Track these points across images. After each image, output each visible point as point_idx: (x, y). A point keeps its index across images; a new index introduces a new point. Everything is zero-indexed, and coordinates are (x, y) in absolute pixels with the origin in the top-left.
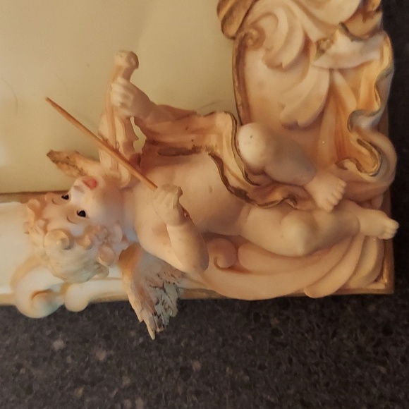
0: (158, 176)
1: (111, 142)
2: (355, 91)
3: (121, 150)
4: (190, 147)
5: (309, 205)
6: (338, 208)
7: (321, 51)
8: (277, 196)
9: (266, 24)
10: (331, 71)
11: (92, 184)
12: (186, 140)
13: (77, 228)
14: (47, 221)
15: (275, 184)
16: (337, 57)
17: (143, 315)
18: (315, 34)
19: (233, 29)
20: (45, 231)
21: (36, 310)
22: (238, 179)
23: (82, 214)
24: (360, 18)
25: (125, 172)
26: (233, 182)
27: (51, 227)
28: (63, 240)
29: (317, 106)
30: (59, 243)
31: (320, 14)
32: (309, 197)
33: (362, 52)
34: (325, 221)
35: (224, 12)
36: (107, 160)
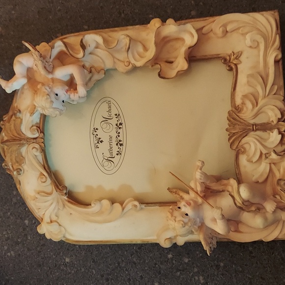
0: (211, 201)
1: (195, 190)
2: (279, 170)
3: (199, 193)
4: (221, 190)
6: (274, 212)
7: (266, 158)
8: (253, 208)
9: (246, 146)
10: (270, 164)
11: (189, 204)
12: (220, 188)
13: (186, 220)
14: (175, 217)
15: (252, 204)
16: (272, 159)
17: (206, 248)
18: (264, 152)
19: (234, 147)
20: (176, 221)
22: (240, 203)
23: (187, 215)
24: (280, 145)
25: (200, 200)
26: (238, 204)
27: (177, 220)
28: (182, 224)
29: (265, 176)
30: (181, 225)
31: (266, 144)
32: (264, 208)
33: (281, 159)
35: (231, 141)
36: (192, 195)
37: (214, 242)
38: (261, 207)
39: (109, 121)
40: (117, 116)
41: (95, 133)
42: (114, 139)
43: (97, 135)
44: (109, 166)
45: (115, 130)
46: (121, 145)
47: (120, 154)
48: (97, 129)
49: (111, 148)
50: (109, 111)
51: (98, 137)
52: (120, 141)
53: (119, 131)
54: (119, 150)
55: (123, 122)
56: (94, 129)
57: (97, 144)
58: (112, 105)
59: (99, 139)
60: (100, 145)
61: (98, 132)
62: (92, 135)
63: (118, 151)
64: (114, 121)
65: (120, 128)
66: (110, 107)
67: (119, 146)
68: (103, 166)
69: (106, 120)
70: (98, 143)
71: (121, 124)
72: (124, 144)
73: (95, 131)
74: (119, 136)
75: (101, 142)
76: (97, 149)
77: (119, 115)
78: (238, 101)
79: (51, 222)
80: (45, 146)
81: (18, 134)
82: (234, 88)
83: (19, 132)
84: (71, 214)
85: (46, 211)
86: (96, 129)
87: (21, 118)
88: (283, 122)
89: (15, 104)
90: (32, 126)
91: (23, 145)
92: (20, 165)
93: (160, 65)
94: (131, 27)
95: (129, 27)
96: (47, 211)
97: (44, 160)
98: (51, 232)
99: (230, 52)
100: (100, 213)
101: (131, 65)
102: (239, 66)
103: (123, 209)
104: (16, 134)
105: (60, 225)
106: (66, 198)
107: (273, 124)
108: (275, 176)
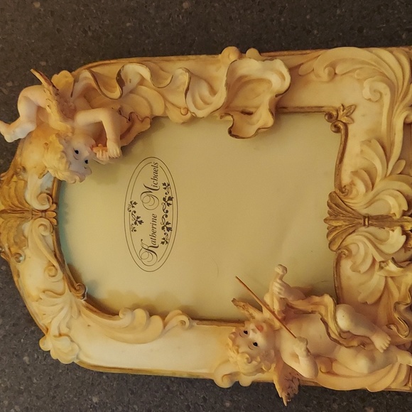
2: (399, 288)
3: (276, 313)
4: (310, 311)
5: (371, 347)
6: (387, 350)
7: (381, 268)
8: (355, 343)
9: (353, 248)
10: (386, 277)
11: (260, 328)
13: (254, 351)
15: (354, 336)
16: (389, 272)
17: (282, 394)
18: (379, 259)
19: (335, 247)
20: (238, 352)
21: (224, 384)
22: (335, 334)
23: (256, 344)
24: (403, 250)
25: (277, 324)
26: (333, 336)
27: (240, 350)
28: (247, 359)
29: (379, 295)
31: (382, 247)
32: (372, 343)
33: (402, 272)
34: (380, 358)
35: (330, 238)
37: (295, 386)
38: (368, 341)
39: (154, 193)
40: (166, 186)
41: (132, 209)
42: (159, 220)
43: (135, 212)
44: (148, 260)
45: (161, 207)
46: (169, 229)
47: (167, 242)
48: (135, 203)
49: (154, 233)
50: (155, 178)
51: (136, 215)
52: (168, 223)
53: (168, 208)
54: (165, 236)
55: (174, 196)
56: (131, 202)
57: (134, 226)
58: (159, 169)
59: (138, 218)
60: (138, 227)
61: (136, 208)
62: (127, 212)
63: (164, 239)
64: (161, 194)
65: (169, 204)
66: (156, 172)
67: (166, 232)
68: (141, 259)
69: (149, 190)
70: (135, 223)
71: (170, 199)
72: (174, 229)
73: (133, 207)
74: (167, 216)
75: (141, 222)
76: (133, 233)
77: (169, 185)
78: (346, 179)
79: (60, 335)
80: (58, 222)
81: (20, 203)
82: (341, 160)
83: (22, 200)
84: (89, 326)
85: (53, 319)
86: (133, 204)
87: (26, 179)
88: (410, 216)
89: (18, 159)
90: (41, 193)
91: (26, 219)
92: (20, 248)
93: (232, 116)
94: (194, 57)
95: (191, 57)
96: (55, 319)
97: (55, 243)
98: (59, 349)
99: (338, 105)
100: (131, 328)
101: (189, 115)
102: (350, 127)
103: (165, 326)
104: (16, 203)
105: (72, 341)
106: (84, 302)
107: (394, 218)
108: (392, 296)
